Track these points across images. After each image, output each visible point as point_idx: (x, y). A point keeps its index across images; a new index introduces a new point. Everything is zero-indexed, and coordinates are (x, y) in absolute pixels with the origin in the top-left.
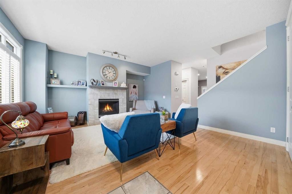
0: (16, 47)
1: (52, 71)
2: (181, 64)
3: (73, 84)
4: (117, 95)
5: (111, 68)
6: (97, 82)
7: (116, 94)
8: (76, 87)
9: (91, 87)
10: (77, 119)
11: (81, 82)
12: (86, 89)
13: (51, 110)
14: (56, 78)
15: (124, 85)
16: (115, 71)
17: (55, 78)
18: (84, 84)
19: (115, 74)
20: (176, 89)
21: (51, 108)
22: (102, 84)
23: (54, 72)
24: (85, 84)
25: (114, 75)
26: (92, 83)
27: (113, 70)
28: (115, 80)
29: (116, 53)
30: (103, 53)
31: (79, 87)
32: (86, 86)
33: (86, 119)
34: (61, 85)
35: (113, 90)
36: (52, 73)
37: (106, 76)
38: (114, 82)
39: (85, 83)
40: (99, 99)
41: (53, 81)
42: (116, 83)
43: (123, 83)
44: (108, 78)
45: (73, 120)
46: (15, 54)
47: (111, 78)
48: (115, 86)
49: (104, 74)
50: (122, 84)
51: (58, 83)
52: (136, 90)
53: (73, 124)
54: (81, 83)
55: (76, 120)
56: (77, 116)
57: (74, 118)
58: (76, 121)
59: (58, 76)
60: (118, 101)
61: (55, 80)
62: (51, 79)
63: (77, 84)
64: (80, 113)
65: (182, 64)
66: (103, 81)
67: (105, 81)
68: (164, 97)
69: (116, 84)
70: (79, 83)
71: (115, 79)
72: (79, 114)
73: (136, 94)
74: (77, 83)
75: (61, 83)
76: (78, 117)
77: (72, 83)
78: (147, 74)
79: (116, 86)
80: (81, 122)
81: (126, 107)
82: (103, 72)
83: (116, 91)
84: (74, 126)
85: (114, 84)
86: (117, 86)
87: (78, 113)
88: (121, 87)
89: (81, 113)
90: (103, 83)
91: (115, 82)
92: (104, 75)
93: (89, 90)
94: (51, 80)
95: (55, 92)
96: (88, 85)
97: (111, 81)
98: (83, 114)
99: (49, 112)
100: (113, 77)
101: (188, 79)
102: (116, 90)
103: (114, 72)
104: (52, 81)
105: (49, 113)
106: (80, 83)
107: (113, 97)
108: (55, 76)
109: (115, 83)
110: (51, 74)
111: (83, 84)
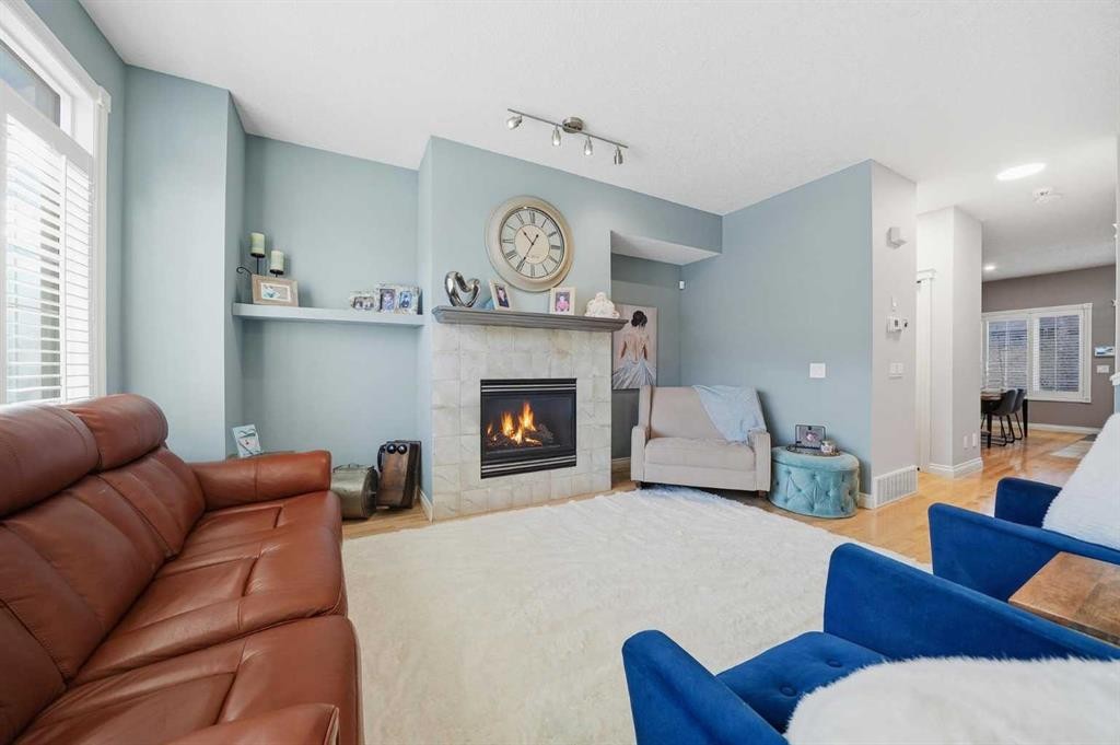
0: (73, 98)
1: (259, 238)
2: (913, 183)
3: (358, 306)
4: (569, 357)
5: (540, 218)
6: (476, 289)
7: (562, 353)
8: (372, 316)
9: (443, 315)
10: (374, 480)
11: (398, 294)
12: (416, 329)
13: (249, 439)
14: (278, 273)
15: (601, 308)
16: (557, 236)
17: (272, 271)
18: (407, 303)
19: (557, 247)
20: (896, 323)
21: (250, 428)
22: (500, 299)
23: (269, 245)
24: (414, 306)
25: (556, 254)
26: (453, 295)
27: (550, 228)
28: (558, 279)
29: (574, 127)
30: (511, 124)
31: (387, 317)
32: (420, 311)
33: (416, 480)
34: (300, 306)
35: (550, 331)
36: (259, 250)
37: (515, 261)
38: (554, 291)
39: (415, 299)
40: (484, 382)
41: (266, 287)
42: (567, 295)
43: (601, 295)
44: (526, 270)
45: (355, 486)
46: (69, 133)
47: (539, 272)
48: (559, 313)
49: (508, 248)
50: (593, 301)
51: (289, 299)
52: (644, 337)
53: (359, 510)
54: (397, 301)
55: (371, 484)
56: (376, 468)
57: (363, 480)
58: (370, 492)
59: (287, 261)
60: (574, 392)
61: (273, 285)
62: (254, 277)
63: (377, 304)
64: (391, 452)
65: (918, 187)
66: (501, 283)
67: (510, 285)
68: (818, 371)
69: (567, 300)
70: (387, 298)
71: (556, 277)
72: (385, 455)
73: (645, 356)
74: (377, 297)
75: (304, 299)
76: (381, 471)
77: (352, 298)
78: (706, 254)
79: (565, 313)
80: (397, 498)
81: (610, 422)
82: (501, 241)
83: (561, 339)
84: (364, 519)
85: (558, 300)
86: (571, 313)
87: (382, 449)
88: (588, 315)
89: (396, 449)
90: (501, 294)
91: (559, 289)
92: (509, 255)
93: (434, 333)
94: (254, 282)
95: (274, 342)
96: (428, 307)
97: (543, 287)
98: (405, 458)
99: (240, 449)
100: (551, 266)
101: (933, 271)
102: (561, 332)
103: (556, 240)
104: (258, 286)
105: (242, 454)
106: (393, 296)
107: (550, 369)
108: (278, 265)
109: (562, 298)
110: (254, 255)
111: (405, 304)
